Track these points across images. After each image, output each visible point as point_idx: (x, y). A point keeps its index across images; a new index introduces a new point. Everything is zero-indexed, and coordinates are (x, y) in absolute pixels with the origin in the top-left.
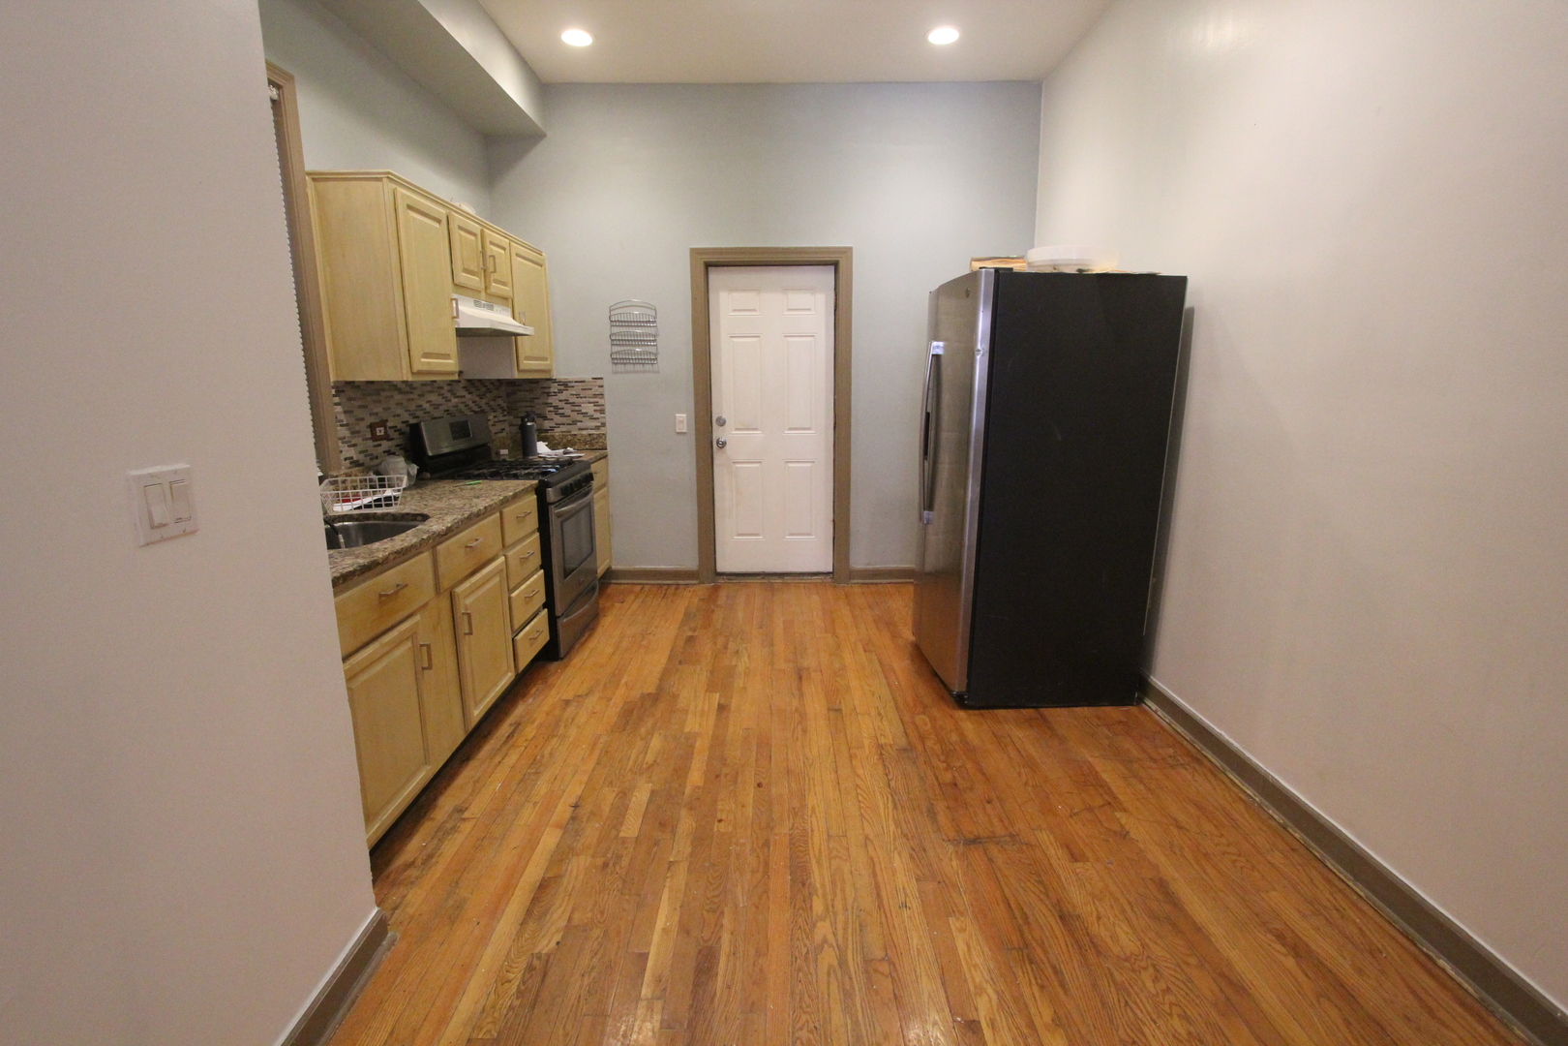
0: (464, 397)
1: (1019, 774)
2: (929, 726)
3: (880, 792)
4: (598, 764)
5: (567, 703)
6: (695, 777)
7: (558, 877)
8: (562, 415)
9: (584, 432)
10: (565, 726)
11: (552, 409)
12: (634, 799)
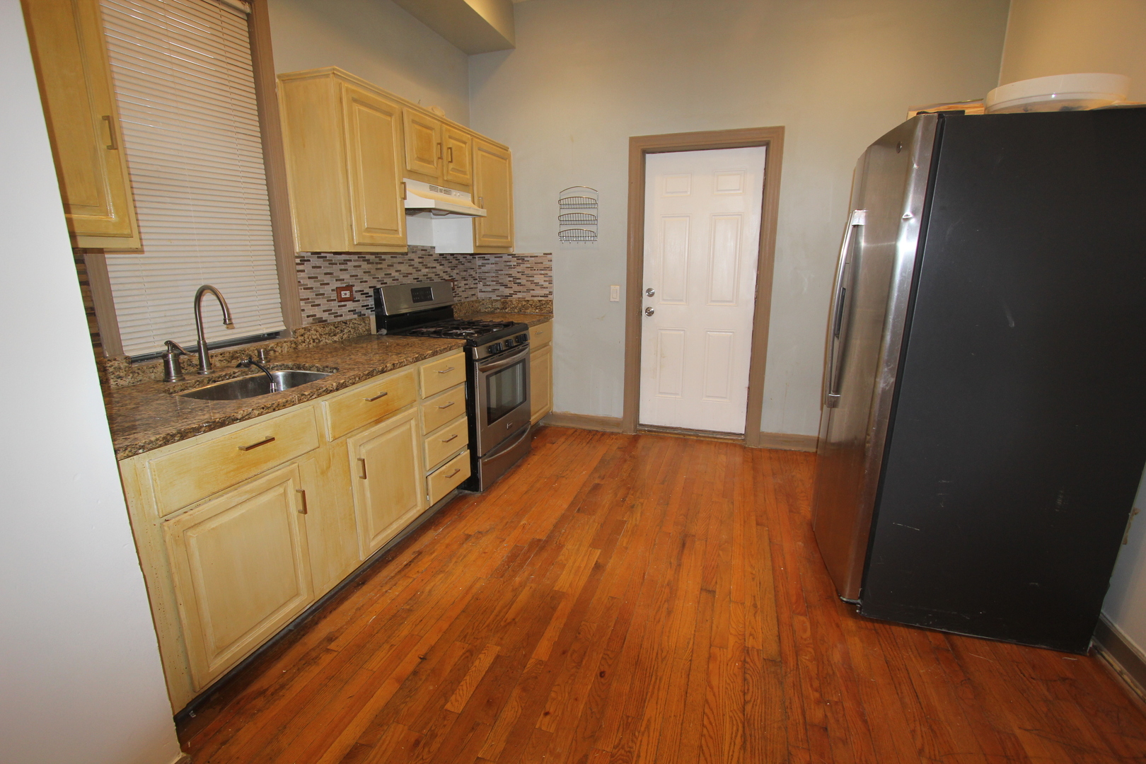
0: (435, 267)
1: (913, 731)
2: (808, 633)
3: (731, 717)
4: (463, 611)
5: (468, 537)
6: (543, 650)
7: (370, 746)
8: (519, 284)
9: (536, 299)
10: (456, 562)
11: (511, 279)
12: (477, 663)
